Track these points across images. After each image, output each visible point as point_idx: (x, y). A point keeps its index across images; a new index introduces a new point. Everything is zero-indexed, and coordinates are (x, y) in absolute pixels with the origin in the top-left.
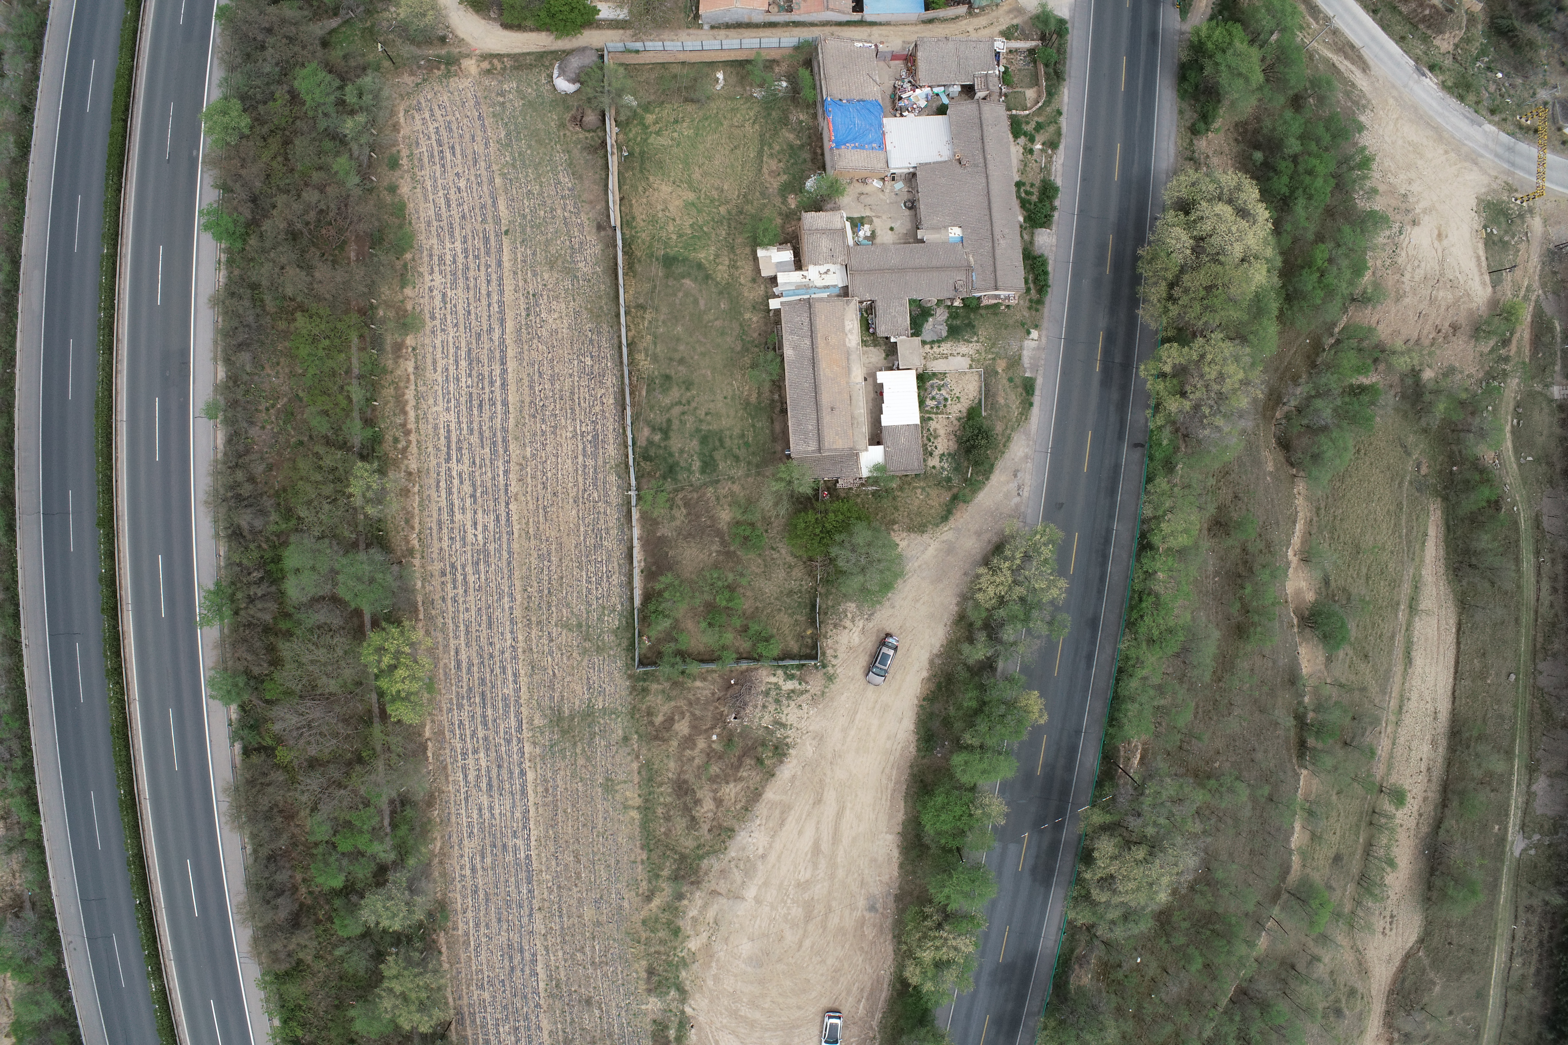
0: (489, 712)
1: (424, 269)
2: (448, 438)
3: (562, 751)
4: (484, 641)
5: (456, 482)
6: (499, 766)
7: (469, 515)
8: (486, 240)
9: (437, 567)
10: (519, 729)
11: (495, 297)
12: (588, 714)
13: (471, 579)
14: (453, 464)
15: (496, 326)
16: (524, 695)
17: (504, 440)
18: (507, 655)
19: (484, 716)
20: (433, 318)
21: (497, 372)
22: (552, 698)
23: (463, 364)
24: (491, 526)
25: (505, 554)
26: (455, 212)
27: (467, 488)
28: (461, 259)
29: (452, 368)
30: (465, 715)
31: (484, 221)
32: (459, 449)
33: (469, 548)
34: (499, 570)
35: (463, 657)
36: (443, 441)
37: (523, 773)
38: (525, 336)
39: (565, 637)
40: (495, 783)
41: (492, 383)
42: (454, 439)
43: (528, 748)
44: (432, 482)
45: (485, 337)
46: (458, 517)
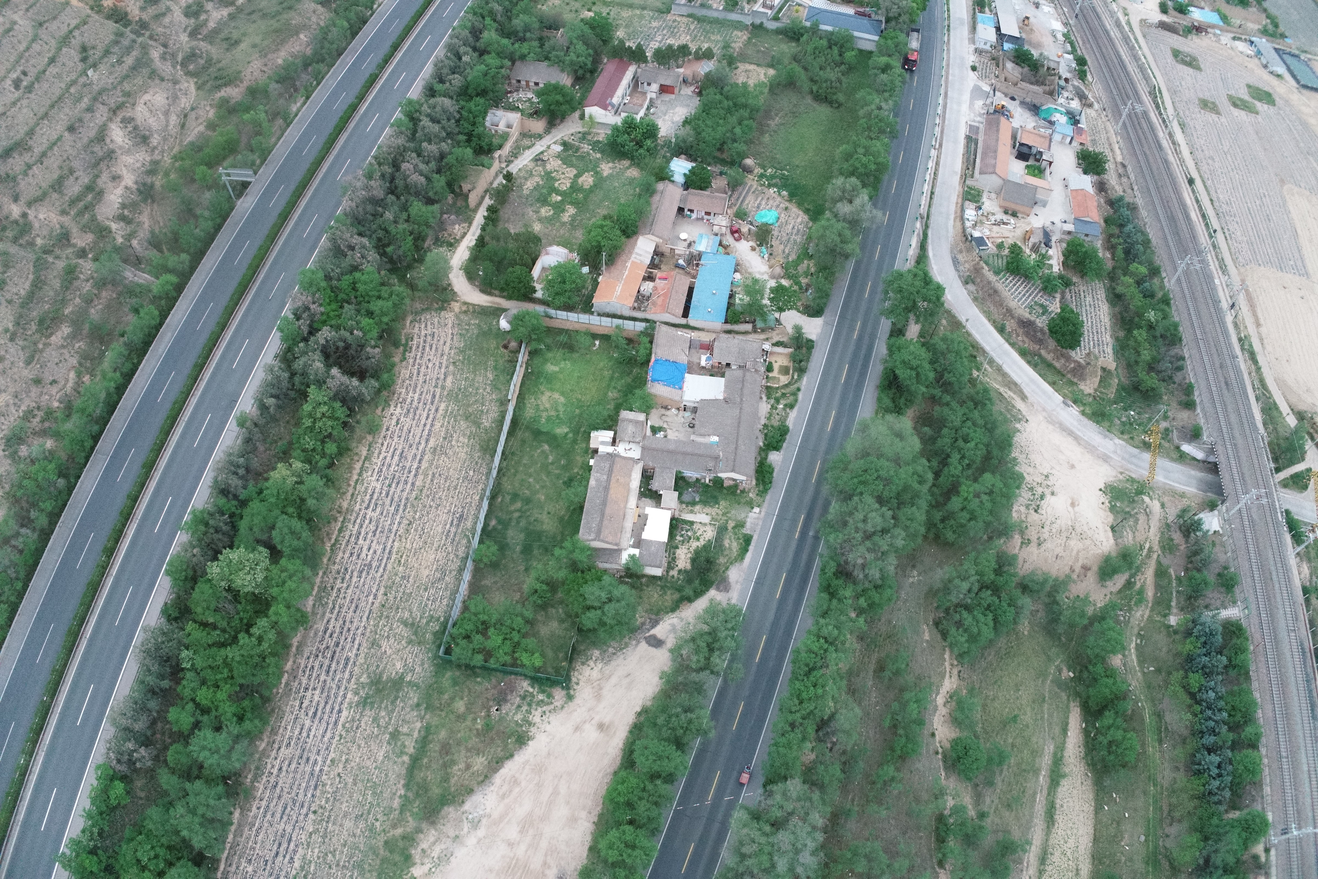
0: (334, 665)
1: (392, 404)
2: (372, 495)
3: (372, 703)
4: (348, 619)
5: (367, 522)
6: (326, 703)
7: (368, 542)
8: (434, 396)
9: (336, 567)
10: (349, 681)
11: (428, 427)
12: (398, 683)
13: (355, 579)
14: (369, 512)
15: (423, 442)
16: (361, 660)
17: (405, 505)
18: (359, 631)
19: (329, 667)
20: (388, 430)
21: (415, 466)
22: (378, 666)
23: (396, 458)
24: (378, 553)
25: (381, 570)
26: (421, 379)
27: (372, 527)
28: (415, 403)
29: (388, 459)
30: (317, 665)
31: (436, 386)
32: (376, 504)
33: (360, 562)
34: (374, 578)
35: (331, 627)
36: (368, 497)
37: (340, 711)
38: (438, 452)
39: (400, 629)
40: (319, 713)
41: (410, 472)
42: (375, 497)
43: (349, 695)
44: (353, 518)
45: (414, 447)
46: (361, 541)
